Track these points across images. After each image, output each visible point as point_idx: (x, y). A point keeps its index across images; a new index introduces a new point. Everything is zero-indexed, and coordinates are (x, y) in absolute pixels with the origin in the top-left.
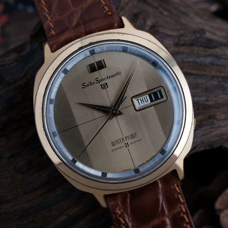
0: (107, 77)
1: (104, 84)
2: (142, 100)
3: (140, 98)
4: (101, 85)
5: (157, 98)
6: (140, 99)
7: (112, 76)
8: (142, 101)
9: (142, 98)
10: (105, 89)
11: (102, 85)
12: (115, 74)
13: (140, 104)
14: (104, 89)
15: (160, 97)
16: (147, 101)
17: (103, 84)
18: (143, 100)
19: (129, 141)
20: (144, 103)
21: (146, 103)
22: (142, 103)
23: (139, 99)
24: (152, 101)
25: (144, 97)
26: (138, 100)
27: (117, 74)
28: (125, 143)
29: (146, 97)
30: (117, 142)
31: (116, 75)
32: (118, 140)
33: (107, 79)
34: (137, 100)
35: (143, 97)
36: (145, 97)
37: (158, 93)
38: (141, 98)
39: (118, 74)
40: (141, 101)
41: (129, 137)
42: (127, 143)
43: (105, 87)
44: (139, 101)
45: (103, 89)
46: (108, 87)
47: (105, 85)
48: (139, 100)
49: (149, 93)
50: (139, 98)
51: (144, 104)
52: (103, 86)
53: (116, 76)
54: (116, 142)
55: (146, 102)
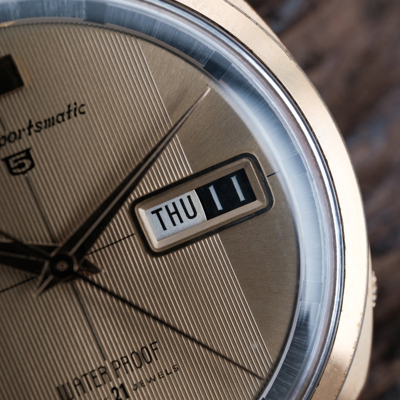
0: (30, 126)
1: (19, 154)
2: (172, 210)
3: (165, 204)
4: (6, 160)
5: (231, 202)
6: (166, 207)
7: (50, 122)
8: (175, 216)
9: (174, 204)
10: (23, 173)
12: (62, 115)
13: (165, 229)
14: (18, 174)
15: (242, 198)
16: (191, 214)
18: (177, 212)
19: (130, 378)
20: (182, 222)
21: (188, 223)
22: (174, 224)
23: (161, 209)
24: (211, 212)
25: (181, 201)
26: (157, 212)
27: (69, 112)
28: (115, 388)
29: (189, 197)
30: (80, 383)
31: (66, 117)
32: (85, 375)
33: (30, 134)
34: (153, 213)
35: (177, 200)
36: (184, 197)
37: (234, 180)
38: (169, 204)
39: (72, 113)
40: (170, 215)
41: (128, 362)
42: (122, 386)
44: (164, 214)
45: (14, 174)
46: (32, 166)
48: (160, 212)
49: (200, 182)
50: (162, 206)
51: (180, 227)
53: (63, 120)
54: (75, 386)
55: (189, 217)
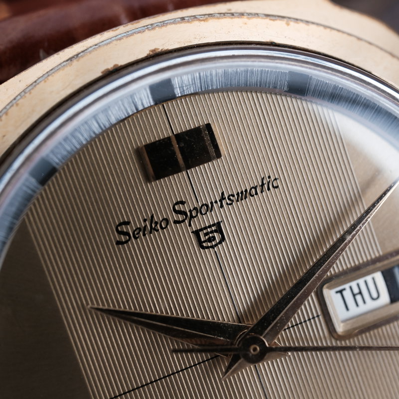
0: (223, 198)
1: (210, 227)
2: (356, 291)
3: (350, 284)
4: (196, 233)
6: (351, 288)
7: (243, 195)
8: (359, 298)
9: (358, 285)
10: (213, 247)
11: (201, 230)
12: (255, 188)
13: (348, 309)
14: (208, 247)
16: (375, 295)
17: (206, 228)
18: (360, 293)
20: (364, 302)
21: (371, 305)
22: (357, 305)
23: (344, 289)
24: (395, 295)
25: (366, 282)
26: (341, 292)
27: (263, 185)
29: (374, 279)
31: (259, 191)
33: (222, 206)
34: (337, 292)
35: (361, 281)
36: (369, 278)
38: (354, 284)
39: (266, 186)
40: (354, 295)
43: (214, 238)
45: (203, 248)
46: (223, 239)
47: (212, 232)
48: (344, 293)
49: (386, 264)
50: (347, 286)
51: (363, 308)
52: (206, 234)
53: (256, 194)
55: (373, 299)
